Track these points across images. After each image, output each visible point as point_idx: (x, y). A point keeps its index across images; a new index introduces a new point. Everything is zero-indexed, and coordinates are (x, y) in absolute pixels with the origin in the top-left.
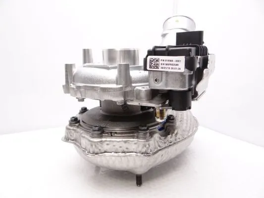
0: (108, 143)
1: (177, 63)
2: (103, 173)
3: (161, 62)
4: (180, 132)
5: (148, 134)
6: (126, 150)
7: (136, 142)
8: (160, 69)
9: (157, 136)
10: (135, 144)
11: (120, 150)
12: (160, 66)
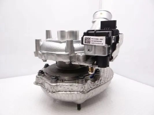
0: (61, 86)
1: (101, 40)
2: (58, 103)
3: (91, 40)
4: (103, 79)
5: (84, 81)
6: (71, 90)
7: (77, 85)
8: (91, 44)
9: (89, 82)
10: (77, 86)
11: (68, 90)
12: (91, 42)
